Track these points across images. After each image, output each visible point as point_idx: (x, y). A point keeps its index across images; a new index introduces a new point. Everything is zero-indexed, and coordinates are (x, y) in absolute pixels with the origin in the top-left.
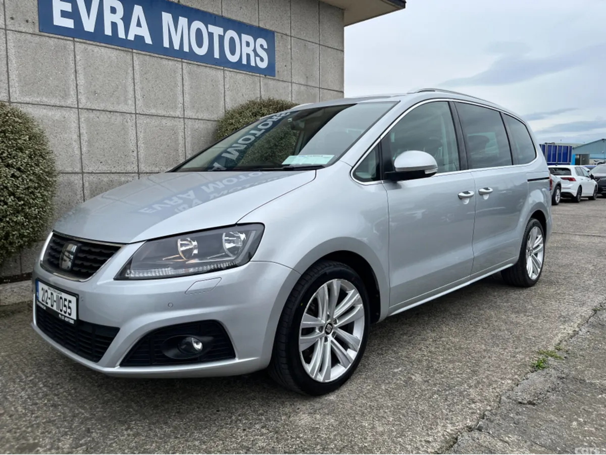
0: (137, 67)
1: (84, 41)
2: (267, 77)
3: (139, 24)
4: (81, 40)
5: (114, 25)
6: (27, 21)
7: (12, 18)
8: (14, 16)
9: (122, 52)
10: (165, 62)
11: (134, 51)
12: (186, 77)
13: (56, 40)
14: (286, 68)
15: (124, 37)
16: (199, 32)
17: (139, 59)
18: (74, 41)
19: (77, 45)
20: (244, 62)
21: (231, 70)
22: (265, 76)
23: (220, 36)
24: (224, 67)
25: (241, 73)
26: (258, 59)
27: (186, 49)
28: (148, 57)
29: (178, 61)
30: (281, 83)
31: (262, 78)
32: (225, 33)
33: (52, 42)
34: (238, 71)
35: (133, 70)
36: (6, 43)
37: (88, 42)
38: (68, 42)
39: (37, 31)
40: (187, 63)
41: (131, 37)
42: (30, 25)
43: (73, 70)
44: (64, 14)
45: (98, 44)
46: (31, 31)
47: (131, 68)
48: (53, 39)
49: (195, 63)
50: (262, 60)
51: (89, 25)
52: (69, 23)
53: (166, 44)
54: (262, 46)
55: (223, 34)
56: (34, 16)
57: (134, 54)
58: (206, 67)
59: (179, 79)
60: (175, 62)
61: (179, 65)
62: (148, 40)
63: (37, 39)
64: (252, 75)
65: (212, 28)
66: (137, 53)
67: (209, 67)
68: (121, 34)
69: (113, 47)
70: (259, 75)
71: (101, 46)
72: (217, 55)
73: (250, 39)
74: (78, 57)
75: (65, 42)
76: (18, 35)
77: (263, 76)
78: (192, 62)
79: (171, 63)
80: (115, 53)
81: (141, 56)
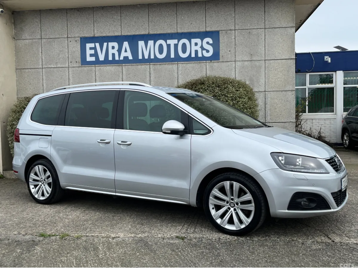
0: (124, 72)
1: (100, 65)
2: (212, 61)
3: (126, 51)
4: (98, 65)
5: (113, 55)
6: (77, 62)
7: (71, 62)
8: (72, 61)
9: (117, 67)
10: (139, 67)
11: (123, 65)
12: (152, 72)
13: (88, 67)
14: (230, 52)
15: (118, 59)
16: (161, 46)
17: (126, 68)
18: (95, 66)
19: (97, 68)
20: (193, 55)
21: (183, 62)
22: (211, 61)
23: (175, 44)
24: (178, 62)
25: (190, 63)
26: (204, 52)
27: (152, 57)
28: (130, 66)
29: (147, 65)
30: (225, 63)
31: (207, 63)
32: (178, 42)
33: (86, 68)
34: (188, 62)
35: (122, 74)
36: (69, 73)
37: (101, 65)
38: (93, 67)
39: (80, 65)
40: (153, 64)
41: (122, 58)
42: (78, 63)
43: (95, 80)
44: (91, 55)
45: (106, 65)
46: (78, 66)
47: (121, 73)
48: (86, 67)
49: (158, 63)
50: (208, 51)
51: (102, 58)
52: (93, 59)
53: (140, 57)
54: (208, 43)
55: (177, 43)
56: (79, 59)
57: (123, 66)
58: (165, 64)
59: (148, 74)
60: (146, 66)
61: (148, 67)
62: (131, 58)
63: (80, 69)
64: (199, 63)
65: (169, 42)
66: (124, 65)
67: (167, 64)
68: (117, 58)
69: (113, 65)
70: (205, 61)
71: (107, 66)
72: (172, 56)
73: (198, 41)
74: (97, 73)
75: (91, 67)
76: (73, 69)
77: (210, 61)
78: (156, 63)
79: (143, 66)
80: (114, 67)
81: (126, 66)
